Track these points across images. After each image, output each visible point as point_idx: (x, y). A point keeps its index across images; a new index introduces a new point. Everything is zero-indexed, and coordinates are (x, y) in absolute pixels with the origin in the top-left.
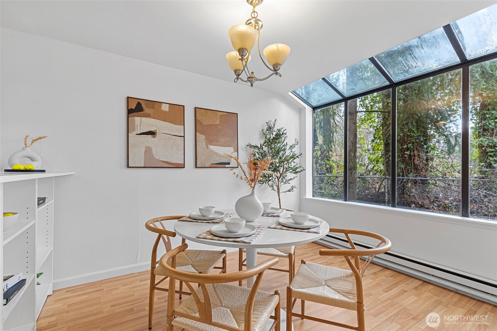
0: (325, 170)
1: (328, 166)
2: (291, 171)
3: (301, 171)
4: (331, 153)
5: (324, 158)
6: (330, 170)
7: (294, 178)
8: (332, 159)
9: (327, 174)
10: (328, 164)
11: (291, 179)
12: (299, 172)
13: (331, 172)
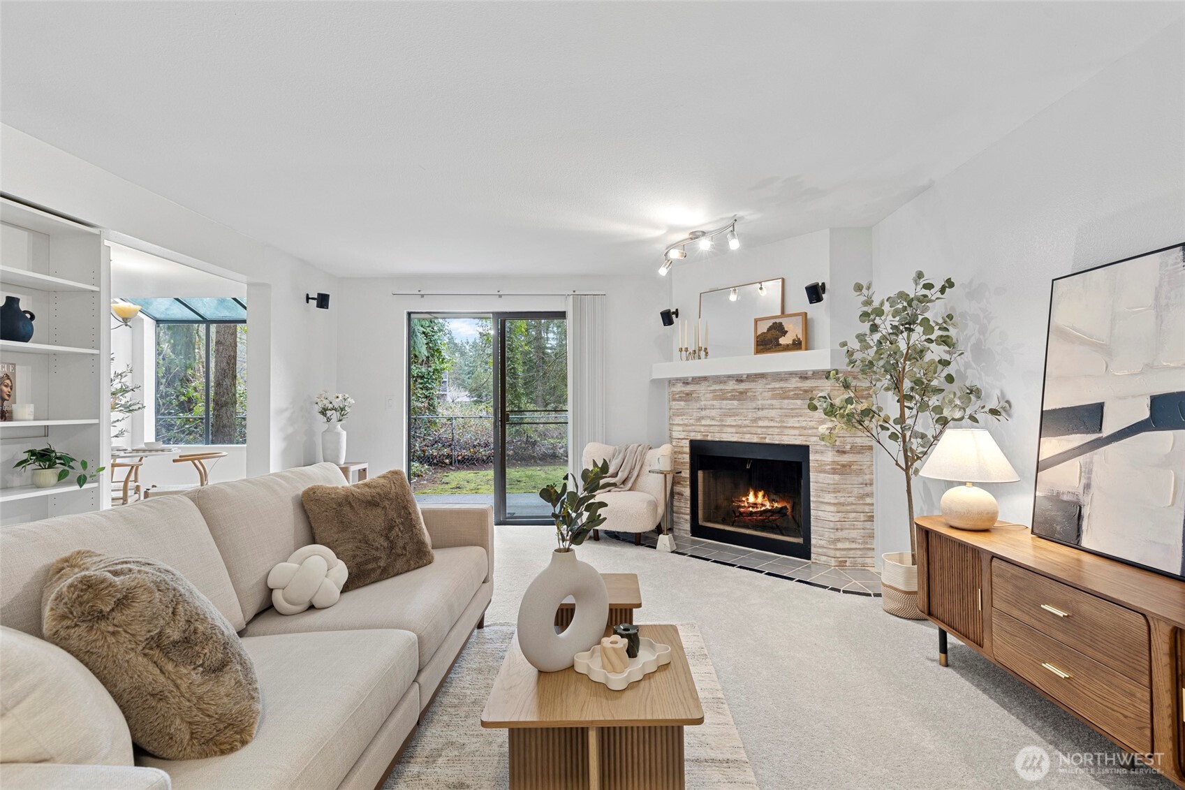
0: (177, 406)
1: (183, 398)
2: (121, 408)
3: (139, 408)
4: (192, 371)
5: (174, 382)
6: (189, 407)
7: (123, 419)
8: (193, 384)
9: (181, 415)
10: (184, 395)
11: (118, 421)
12: (136, 410)
13: (191, 410)
